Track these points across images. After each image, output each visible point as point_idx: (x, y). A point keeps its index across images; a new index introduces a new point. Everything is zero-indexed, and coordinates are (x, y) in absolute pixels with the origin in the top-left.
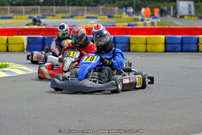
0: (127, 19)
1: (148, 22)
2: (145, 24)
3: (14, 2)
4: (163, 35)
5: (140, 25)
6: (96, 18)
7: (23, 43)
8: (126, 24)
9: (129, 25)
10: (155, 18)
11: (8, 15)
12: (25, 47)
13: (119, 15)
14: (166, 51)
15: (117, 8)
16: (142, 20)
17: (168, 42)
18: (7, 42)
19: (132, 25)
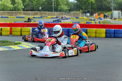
0: (86, 19)
1: (97, 21)
2: (96, 22)
3: (25, 9)
4: (105, 28)
5: (93, 23)
6: (70, 18)
7: (30, 31)
8: (86, 22)
9: (87, 23)
10: (101, 19)
11: (22, 16)
12: (31, 34)
13: (82, 17)
14: (106, 37)
15: (81, 14)
16: (94, 20)
17: (107, 32)
18: (21, 31)
19: (89, 23)
